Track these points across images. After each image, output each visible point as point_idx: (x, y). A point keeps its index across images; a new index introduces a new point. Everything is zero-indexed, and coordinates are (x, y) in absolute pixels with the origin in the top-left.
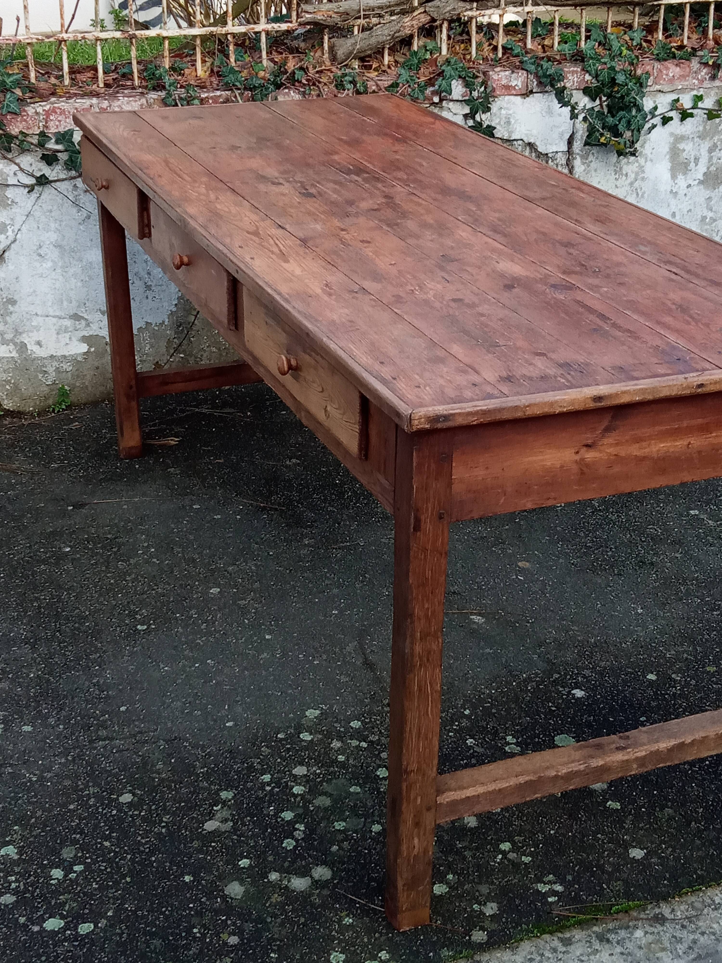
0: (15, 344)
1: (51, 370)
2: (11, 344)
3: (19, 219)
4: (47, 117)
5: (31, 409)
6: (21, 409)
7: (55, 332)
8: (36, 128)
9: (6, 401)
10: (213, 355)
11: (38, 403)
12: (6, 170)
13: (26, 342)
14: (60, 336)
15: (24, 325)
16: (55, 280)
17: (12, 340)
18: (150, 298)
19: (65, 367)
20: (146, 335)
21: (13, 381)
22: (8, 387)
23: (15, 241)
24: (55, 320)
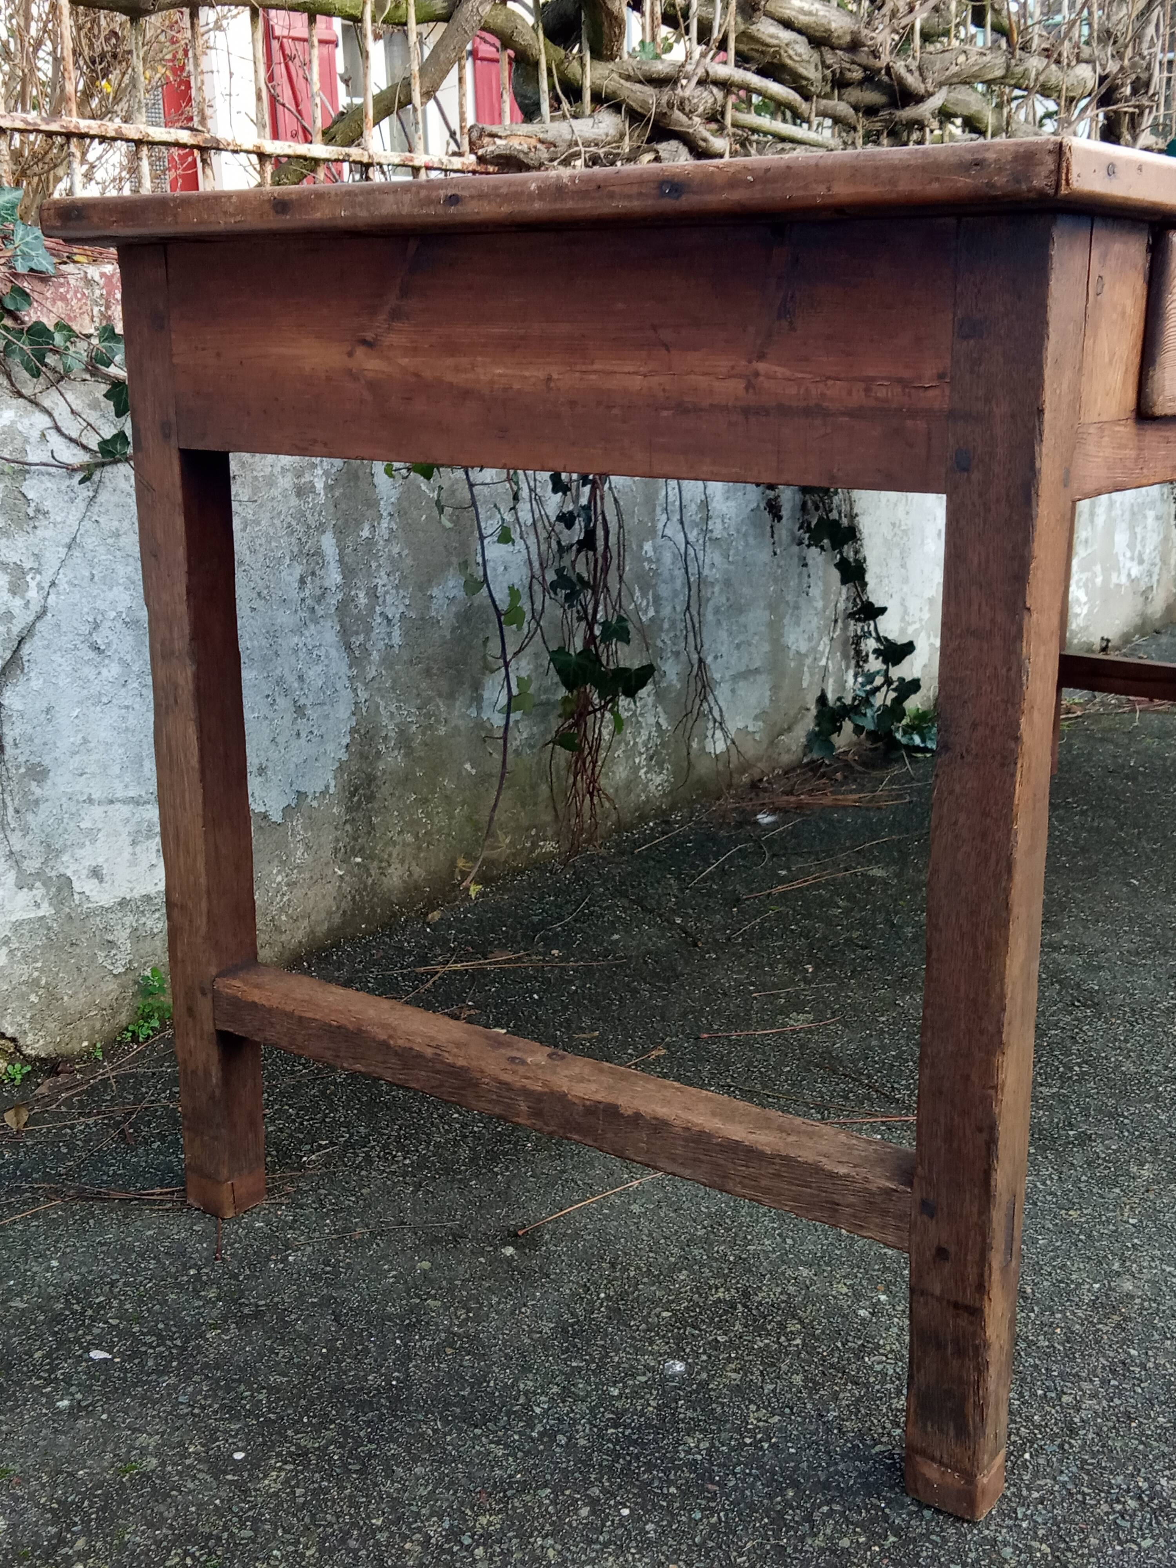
0: (47, 883)
1: (121, 936)
2: (38, 884)
3: (53, 556)
4: (109, 293)
5: (85, 1044)
6: (63, 1049)
7: (129, 840)
8: (87, 319)
9: (30, 1037)
10: (408, 850)
11: (98, 1025)
12: (23, 426)
13: (69, 873)
14: (138, 849)
15: (66, 830)
16: (127, 707)
17: (38, 874)
18: (303, 735)
19: (149, 923)
20: (298, 823)
21: (43, 982)
22: (33, 998)
23: (44, 612)
24: (125, 810)
